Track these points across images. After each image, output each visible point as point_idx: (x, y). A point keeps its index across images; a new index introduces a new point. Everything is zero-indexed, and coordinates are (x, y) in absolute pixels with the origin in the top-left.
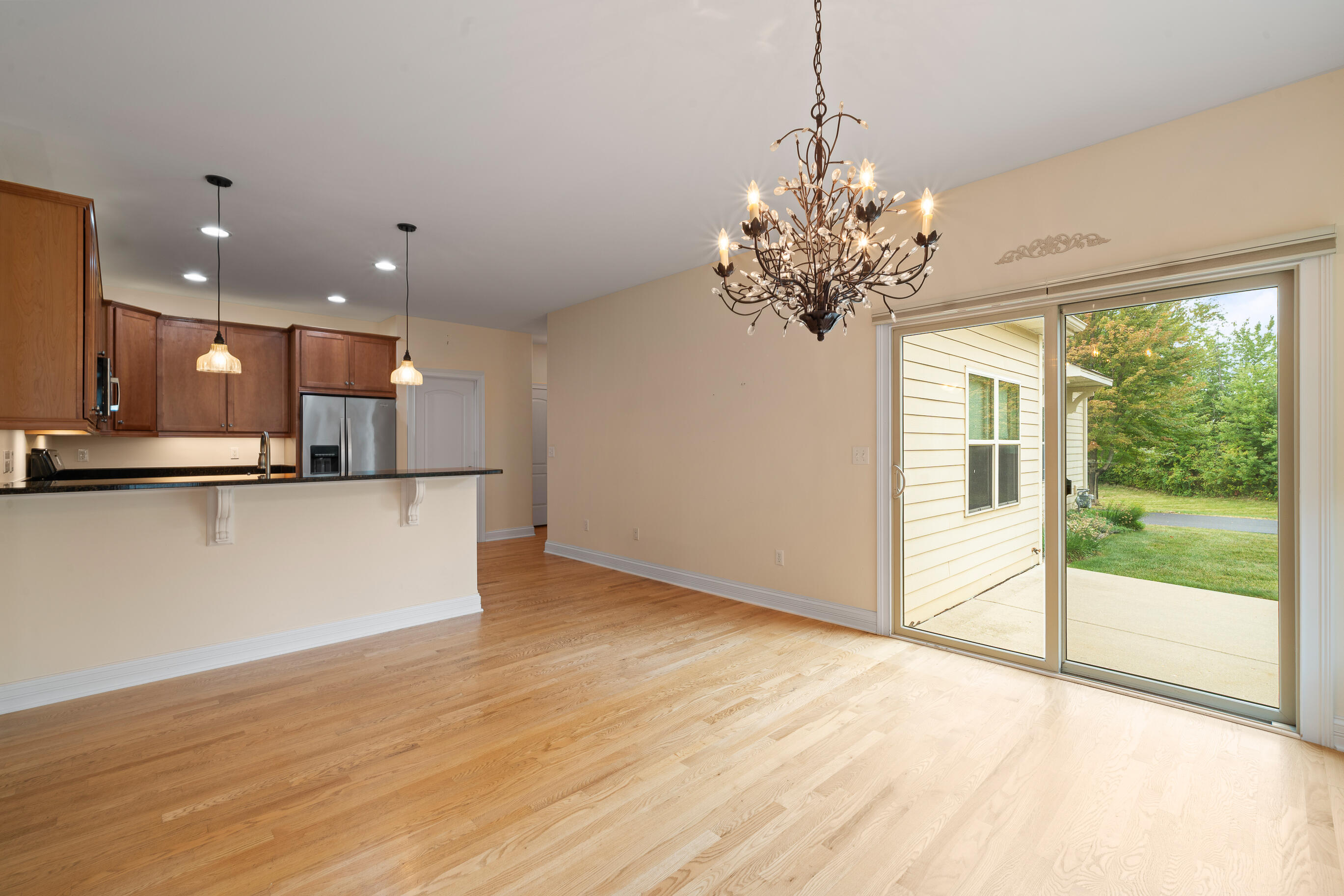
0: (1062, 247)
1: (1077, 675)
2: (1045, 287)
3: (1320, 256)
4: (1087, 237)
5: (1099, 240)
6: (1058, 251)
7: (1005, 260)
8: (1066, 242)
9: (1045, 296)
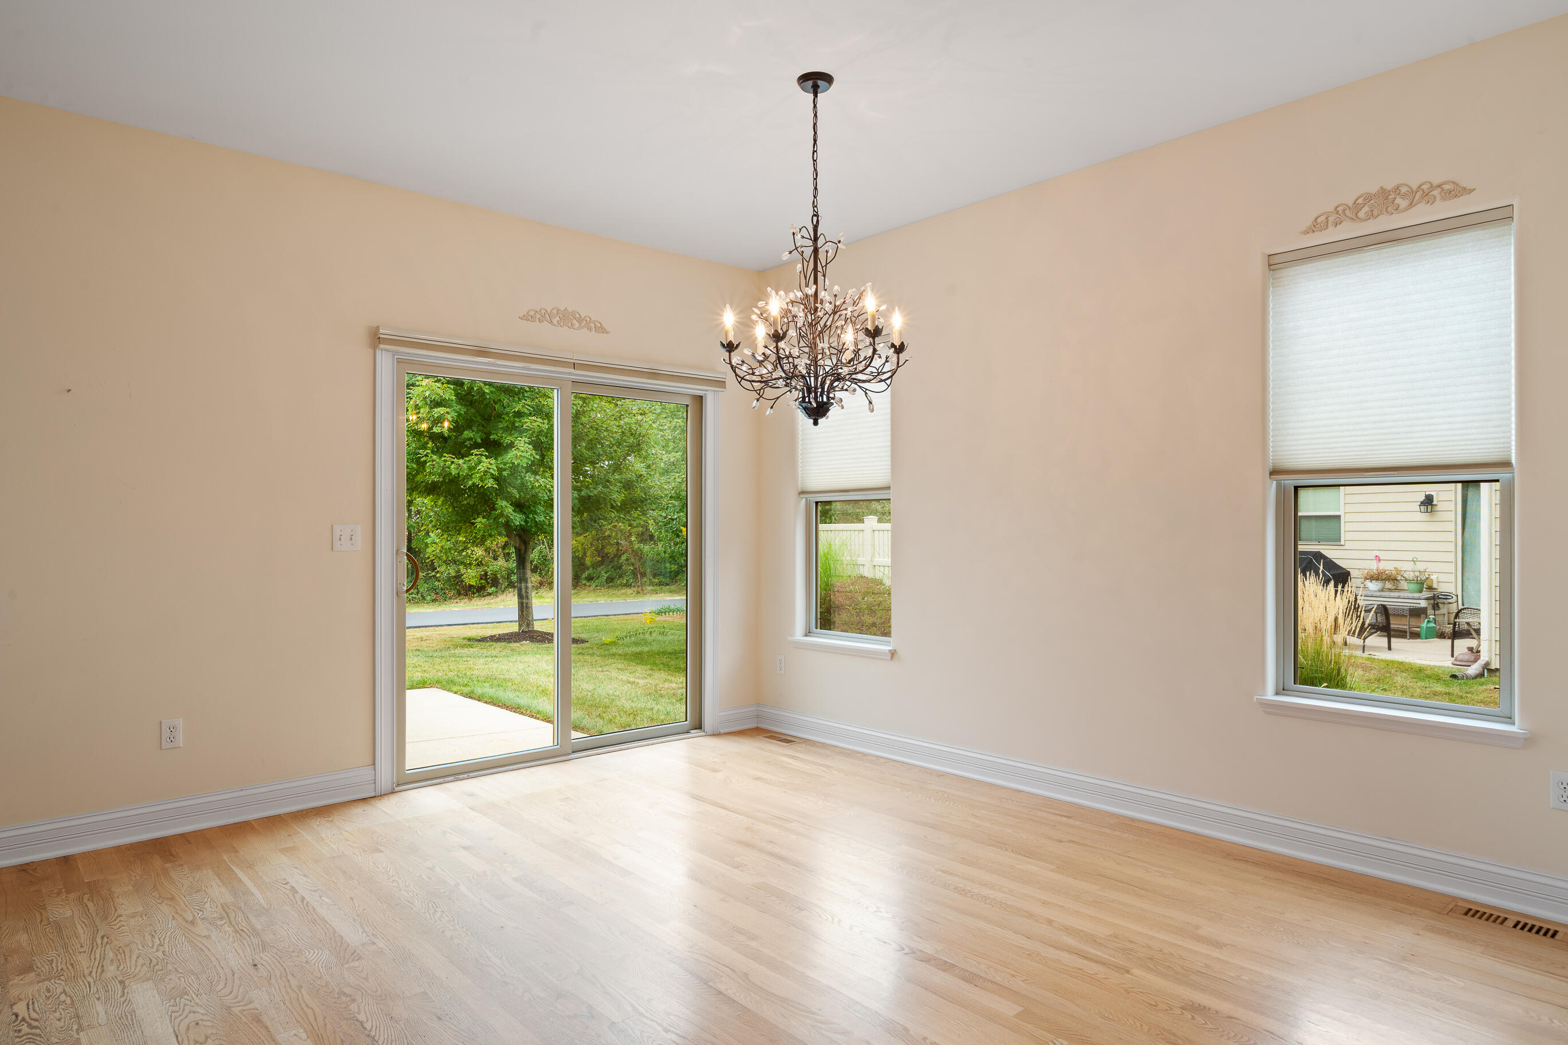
0: (577, 325)
1: (580, 751)
2: (573, 361)
3: (715, 391)
4: (594, 322)
5: (601, 329)
6: (572, 326)
7: (527, 317)
8: (580, 320)
9: (572, 370)
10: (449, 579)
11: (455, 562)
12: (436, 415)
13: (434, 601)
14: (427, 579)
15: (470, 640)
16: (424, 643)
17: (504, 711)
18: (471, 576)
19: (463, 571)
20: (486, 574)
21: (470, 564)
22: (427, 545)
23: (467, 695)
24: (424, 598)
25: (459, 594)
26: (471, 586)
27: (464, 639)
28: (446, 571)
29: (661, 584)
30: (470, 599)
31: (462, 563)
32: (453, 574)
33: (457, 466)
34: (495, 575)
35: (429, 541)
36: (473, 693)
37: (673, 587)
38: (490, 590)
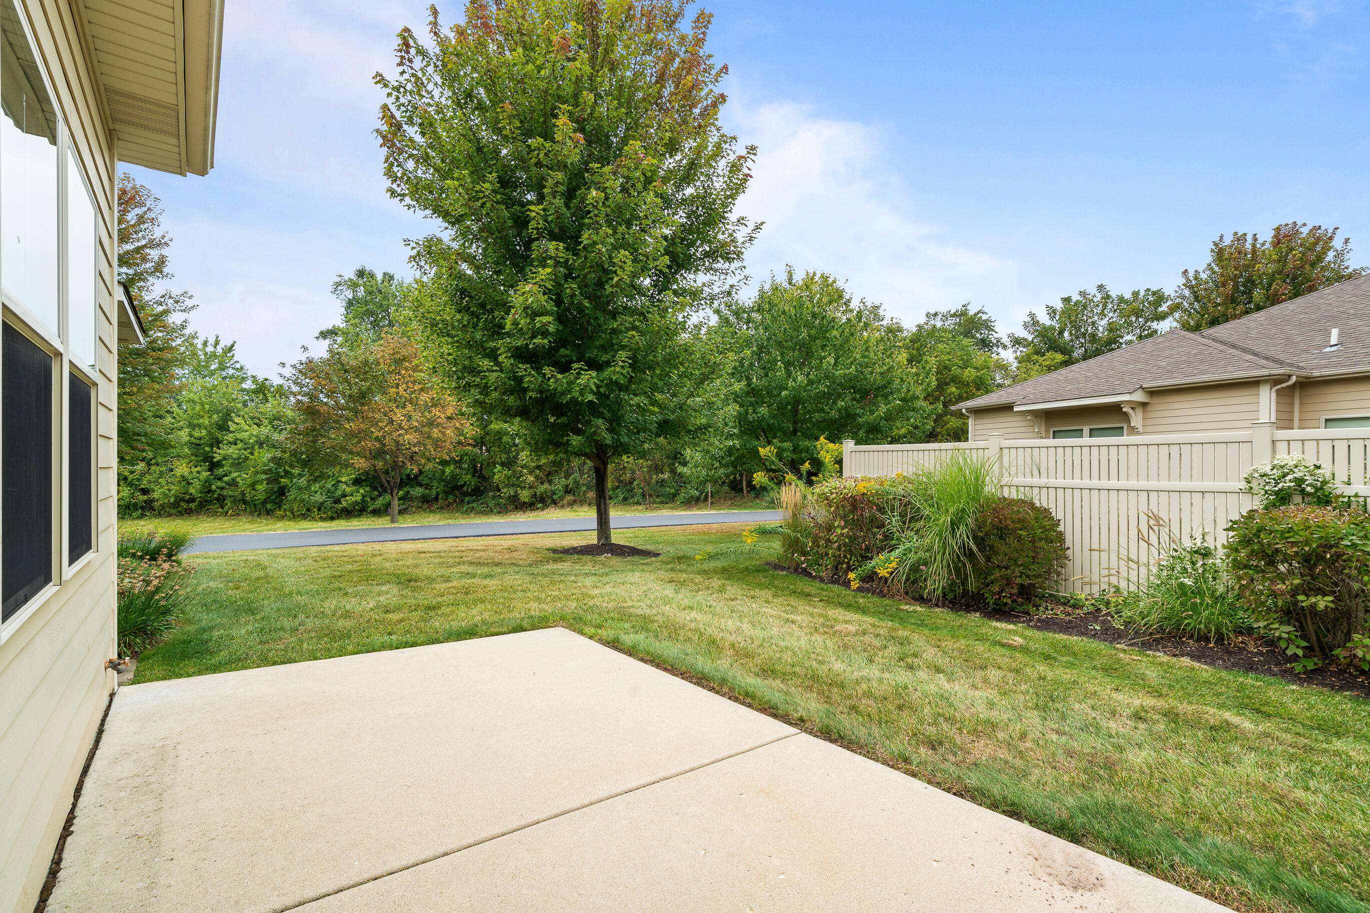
10: (509, 497)
11: (513, 485)
12: (538, 325)
13: (499, 513)
14: (494, 497)
15: (555, 551)
16: (515, 555)
17: (678, 681)
18: (525, 495)
19: (519, 492)
20: (535, 494)
21: (525, 487)
22: (494, 474)
23: (609, 643)
24: (492, 511)
25: (517, 508)
26: (525, 503)
27: (548, 549)
28: (507, 492)
29: (662, 503)
30: (524, 512)
31: (519, 486)
32: (513, 494)
33: (556, 380)
34: (541, 495)
35: (496, 470)
36: (618, 642)
37: (671, 505)
38: (539, 505)
